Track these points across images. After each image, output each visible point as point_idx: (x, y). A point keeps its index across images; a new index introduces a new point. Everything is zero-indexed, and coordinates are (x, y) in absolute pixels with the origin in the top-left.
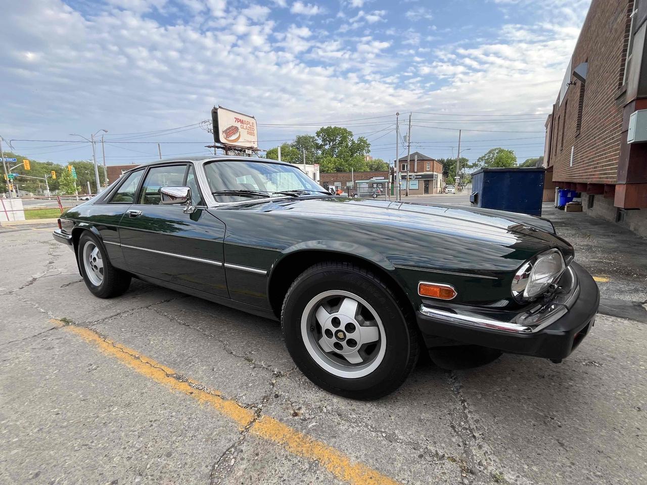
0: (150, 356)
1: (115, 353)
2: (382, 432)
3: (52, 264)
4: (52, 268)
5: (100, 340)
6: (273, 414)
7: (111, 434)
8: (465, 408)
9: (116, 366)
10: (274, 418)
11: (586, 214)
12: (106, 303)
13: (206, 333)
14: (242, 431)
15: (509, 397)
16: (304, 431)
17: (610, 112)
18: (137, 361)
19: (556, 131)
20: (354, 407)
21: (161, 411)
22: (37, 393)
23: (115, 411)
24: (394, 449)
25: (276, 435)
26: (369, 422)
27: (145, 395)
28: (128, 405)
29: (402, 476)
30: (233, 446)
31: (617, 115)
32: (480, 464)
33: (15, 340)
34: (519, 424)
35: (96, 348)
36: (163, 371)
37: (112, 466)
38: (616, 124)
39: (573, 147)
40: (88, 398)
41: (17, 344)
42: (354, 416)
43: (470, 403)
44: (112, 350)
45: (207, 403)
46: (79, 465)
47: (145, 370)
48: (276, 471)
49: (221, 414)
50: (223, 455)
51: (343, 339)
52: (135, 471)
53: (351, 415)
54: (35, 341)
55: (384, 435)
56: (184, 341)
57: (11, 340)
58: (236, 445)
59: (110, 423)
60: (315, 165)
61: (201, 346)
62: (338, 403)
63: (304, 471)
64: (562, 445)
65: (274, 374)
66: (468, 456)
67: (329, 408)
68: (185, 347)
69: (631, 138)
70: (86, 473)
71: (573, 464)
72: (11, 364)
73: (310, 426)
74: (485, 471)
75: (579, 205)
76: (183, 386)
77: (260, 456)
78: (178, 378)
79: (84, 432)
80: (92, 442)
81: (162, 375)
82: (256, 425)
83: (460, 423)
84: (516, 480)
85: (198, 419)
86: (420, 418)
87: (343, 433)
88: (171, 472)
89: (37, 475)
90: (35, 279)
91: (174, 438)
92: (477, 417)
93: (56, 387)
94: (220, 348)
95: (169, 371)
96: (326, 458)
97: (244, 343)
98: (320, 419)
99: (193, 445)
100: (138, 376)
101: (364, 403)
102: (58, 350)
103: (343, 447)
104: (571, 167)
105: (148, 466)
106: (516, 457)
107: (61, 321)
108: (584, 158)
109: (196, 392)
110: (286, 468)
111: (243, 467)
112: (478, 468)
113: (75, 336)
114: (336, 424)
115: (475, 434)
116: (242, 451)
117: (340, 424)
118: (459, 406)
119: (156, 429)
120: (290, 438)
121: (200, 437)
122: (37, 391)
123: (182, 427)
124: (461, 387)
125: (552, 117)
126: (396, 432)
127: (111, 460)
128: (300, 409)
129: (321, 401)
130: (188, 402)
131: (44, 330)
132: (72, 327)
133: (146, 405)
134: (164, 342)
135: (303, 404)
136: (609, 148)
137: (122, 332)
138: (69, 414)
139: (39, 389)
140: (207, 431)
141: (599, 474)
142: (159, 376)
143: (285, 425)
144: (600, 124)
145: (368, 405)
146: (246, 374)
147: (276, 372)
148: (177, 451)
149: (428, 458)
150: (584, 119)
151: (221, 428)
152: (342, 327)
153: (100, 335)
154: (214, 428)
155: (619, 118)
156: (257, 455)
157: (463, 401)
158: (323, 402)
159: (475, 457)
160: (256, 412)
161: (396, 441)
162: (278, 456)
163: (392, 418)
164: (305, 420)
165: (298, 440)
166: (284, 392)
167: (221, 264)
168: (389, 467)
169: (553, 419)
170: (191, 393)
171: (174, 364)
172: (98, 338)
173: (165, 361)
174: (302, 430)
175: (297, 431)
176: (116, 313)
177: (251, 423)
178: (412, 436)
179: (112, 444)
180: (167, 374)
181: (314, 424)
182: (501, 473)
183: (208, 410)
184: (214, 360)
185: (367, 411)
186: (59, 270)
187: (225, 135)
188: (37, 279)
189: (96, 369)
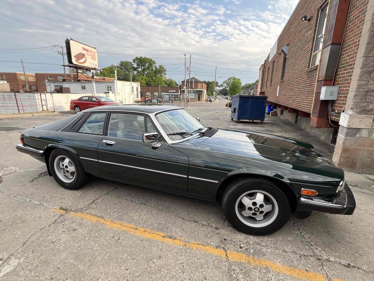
0: (142, 226)
1: (121, 228)
2: (279, 249)
5: (102, 220)
6: (232, 249)
7: (168, 274)
8: (301, 233)
9: (129, 236)
10: (234, 251)
11: (279, 118)
12: (77, 193)
13: (160, 208)
14: (226, 260)
15: (312, 225)
16: (251, 255)
17: (303, 77)
18: (138, 231)
19: (266, 74)
21: (180, 257)
23: (157, 262)
24: (289, 256)
25: (242, 259)
26: (272, 246)
27: (163, 250)
28: (160, 257)
29: (300, 267)
30: (229, 268)
31: (308, 79)
32: (320, 256)
34: (322, 236)
35: (104, 226)
36: (159, 234)
38: (307, 84)
39: (279, 87)
40: (134, 257)
41: (48, 230)
42: (264, 244)
43: (302, 230)
44: (115, 226)
45: (198, 249)
47: (149, 236)
48: (255, 275)
49: (210, 254)
50: (228, 273)
51: (257, 211)
53: (262, 243)
54: (58, 226)
55: (281, 250)
56: (153, 215)
57: (41, 228)
59: (161, 269)
60: (138, 82)
61: (164, 216)
62: (252, 239)
63: (266, 273)
64: (339, 242)
65: (215, 228)
67: (252, 242)
68: (156, 218)
69: (322, 97)
71: (346, 249)
72: (60, 244)
74: (323, 258)
75: (276, 112)
76: (178, 242)
78: (170, 238)
81: (161, 238)
82: (229, 256)
83: (303, 240)
84: (335, 260)
86: (289, 240)
87: (266, 253)
91: (200, 270)
92: (308, 236)
94: (176, 216)
95: (162, 234)
96: (269, 265)
97: (186, 212)
98: (252, 248)
99: (212, 272)
100: (148, 240)
101: (263, 237)
102: (81, 230)
103: (271, 259)
104: (277, 96)
106: (329, 250)
107: (60, 209)
108: (286, 94)
109: (186, 244)
110: (258, 273)
111: (241, 277)
113: (82, 219)
114: (260, 249)
115: (312, 244)
116: (234, 270)
117: (262, 249)
118: (298, 232)
119: (187, 267)
120: (248, 259)
121: (211, 267)
123: (199, 264)
124: (294, 223)
125: (264, 66)
126: (285, 248)
128: (240, 244)
129: (246, 239)
130: (189, 250)
131: (55, 218)
132: (72, 213)
133: (169, 255)
135: (240, 242)
136: (302, 94)
137: (110, 213)
139: (99, 257)
140: (212, 263)
141: (355, 251)
142: (158, 237)
143: (241, 253)
144: (297, 80)
145: (266, 237)
146: (202, 230)
148: (207, 276)
149: (303, 257)
150: (286, 75)
151: (216, 261)
152: (258, 206)
153: (98, 217)
154: (213, 261)
155: (308, 81)
156: (242, 270)
157: (299, 230)
159: (317, 253)
160: (224, 249)
161: (287, 252)
162: (250, 269)
163: (279, 242)
164: (247, 249)
165: (252, 260)
166: (227, 237)
167: (186, 176)
168: (293, 264)
169: (331, 232)
171: (160, 230)
172: (98, 219)
173: (153, 228)
175: (248, 255)
176: (92, 201)
177: (226, 255)
178: (291, 249)
180: (162, 236)
181: (252, 251)
182: (329, 258)
183: (202, 253)
184: (179, 224)
185: (267, 240)
187: (76, 59)
188: (2, 177)
189: (119, 239)
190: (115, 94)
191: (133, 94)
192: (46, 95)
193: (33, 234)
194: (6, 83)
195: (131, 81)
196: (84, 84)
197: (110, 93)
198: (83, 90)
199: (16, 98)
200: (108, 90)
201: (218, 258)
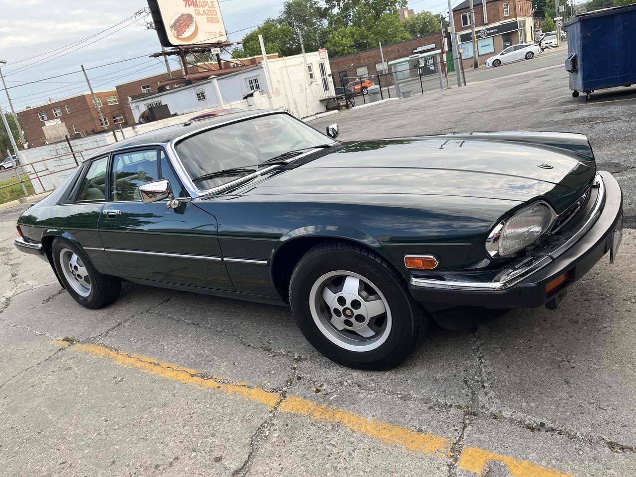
0: (169, 361)
1: (134, 363)
2: (398, 394)
3: (17, 277)
4: (19, 282)
5: (114, 354)
6: (298, 393)
7: (159, 428)
8: (481, 363)
9: (139, 375)
10: (298, 397)
12: (101, 314)
13: (219, 329)
14: (272, 411)
15: (530, 347)
16: (327, 403)
18: (158, 368)
20: (373, 377)
21: (196, 405)
22: (79, 408)
23: (155, 411)
24: (407, 405)
25: (302, 410)
26: (386, 388)
27: (177, 395)
28: (165, 405)
29: (411, 424)
30: (265, 422)
32: (483, 407)
33: (29, 366)
34: (531, 371)
35: (113, 361)
36: (187, 372)
37: (169, 448)
40: (127, 404)
41: (35, 370)
42: (373, 385)
43: (487, 358)
44: (128, 361)
45: (235, 393)
46: (143, 452)
47: (169, 374)
48: (304, 434)
49: (250, 400)
50: (259, 429)
51: (351, 316)
52: (189, 449)
53: (370, 384)
54: (49, 364)
55: (399, 396)
56: (198, 342)
57: (27, 367)
58: (268, 421)
59: (155, 420)
60: (321, 50)
61: (216, 343)
62: (358, 376)
63: (328, 431)
64: (567, 383)
65: (295, 359)
66: (474, 402)
67: (349, 381)
68: (200, 347)
70: (151, 456)
71: (571, 397)
72: (41, 388)
73: (331, 399)
74: (486, 412)
76: (210, 383)
77: (289, 426)
78: (203, 376)
79: (136, 430)
80: (146, 436)
81: (187, 377)
82: (283, 404)
83: (473, 377)
84: (512, 415)
85: (231, 407)
86: (436, 378)
87: (362, 399)
88: (218, 446)
89: (114, 462)
90: (8, 299)
91: (214, 423)
92: (490, 369)
93: (94, 401)
94: (237, 342)
95: (193, 372)
96: (346, 420)
97: (261, 334)
98: (341, 391)
99: (231, 426)
100: (164, 380)
101: (383, 372)
102: (76, 369)
103: (361, 410)
105: (199, 445)
106: (518, 398)
107: (64, 340)
109: (222, 385)
110: (312, 431)
111: (277, 434)
112: (481, 410)
113: (86, 353)
114: (355, 393)
115: (485, 385)
116: (274, 425)
117: (359, 393)
118: (476, 363)
119: (196, 419)
120: (314, 409)
121: (235, 419)
122: (79, 406)
123: (219, 414)
124: (482, 344)
126: (411, 392)
127: (167, 445)
128: (321, 386)
129: (342, 376)
130: (218, 395)
131: (51, 353)
132: (78, 345)
133: (181, 402)
134: (178, 346)
135: (325, 382)
137: (132, 342)
138: (117, 420)
139: (80, 404)
140: (241, 414)
142: (184, 377)
143: (308, 400)
145: (387, 374)
146: (267, 363)
147: (296, 357)
148: (219, 432)
149: (437, 408)
151: (253, 411)
152: (348, 305)
153: (111, 349)
154: (246, 412)
156: (287, 425)
157: (480, 358)
158: (343, 377)
159: (480, 403)
160: (282, 394)
161: (410, 399)
162: (304, 424)
163: (409, 381)
164: (327, 394)
165: (321, 410)
166: (306, 374)
167: (220, 259)
168: (401, 419)
169: (569, 362)
170: (219, 387)
171: (194, 365)
172: (109, 351)
173: (184, 363)
174: (324, 401)
175: (320, 403)
176: (117, 324)
177: (279, 403)
178: (425, 394)
179: (163, 435)
180: (191, 375)
181: (336, 396)
182: (500, 412)
183: (238, 398)
184: (233, 355)
185: (385, 379)
186: (30, 282)
187: (175, 32)
188: (11, 298)
189: (122, 381)
190: (269, 94)
191: (314, 84)
192: (124, 133)
193: (14, 375)
194: (60, 122)
195: (303, 50)
196: (200, 87)
197: (257, 94)
198: (202, 102)
199: (72, 152)
200: (252, 88)
201: (260, 406)
